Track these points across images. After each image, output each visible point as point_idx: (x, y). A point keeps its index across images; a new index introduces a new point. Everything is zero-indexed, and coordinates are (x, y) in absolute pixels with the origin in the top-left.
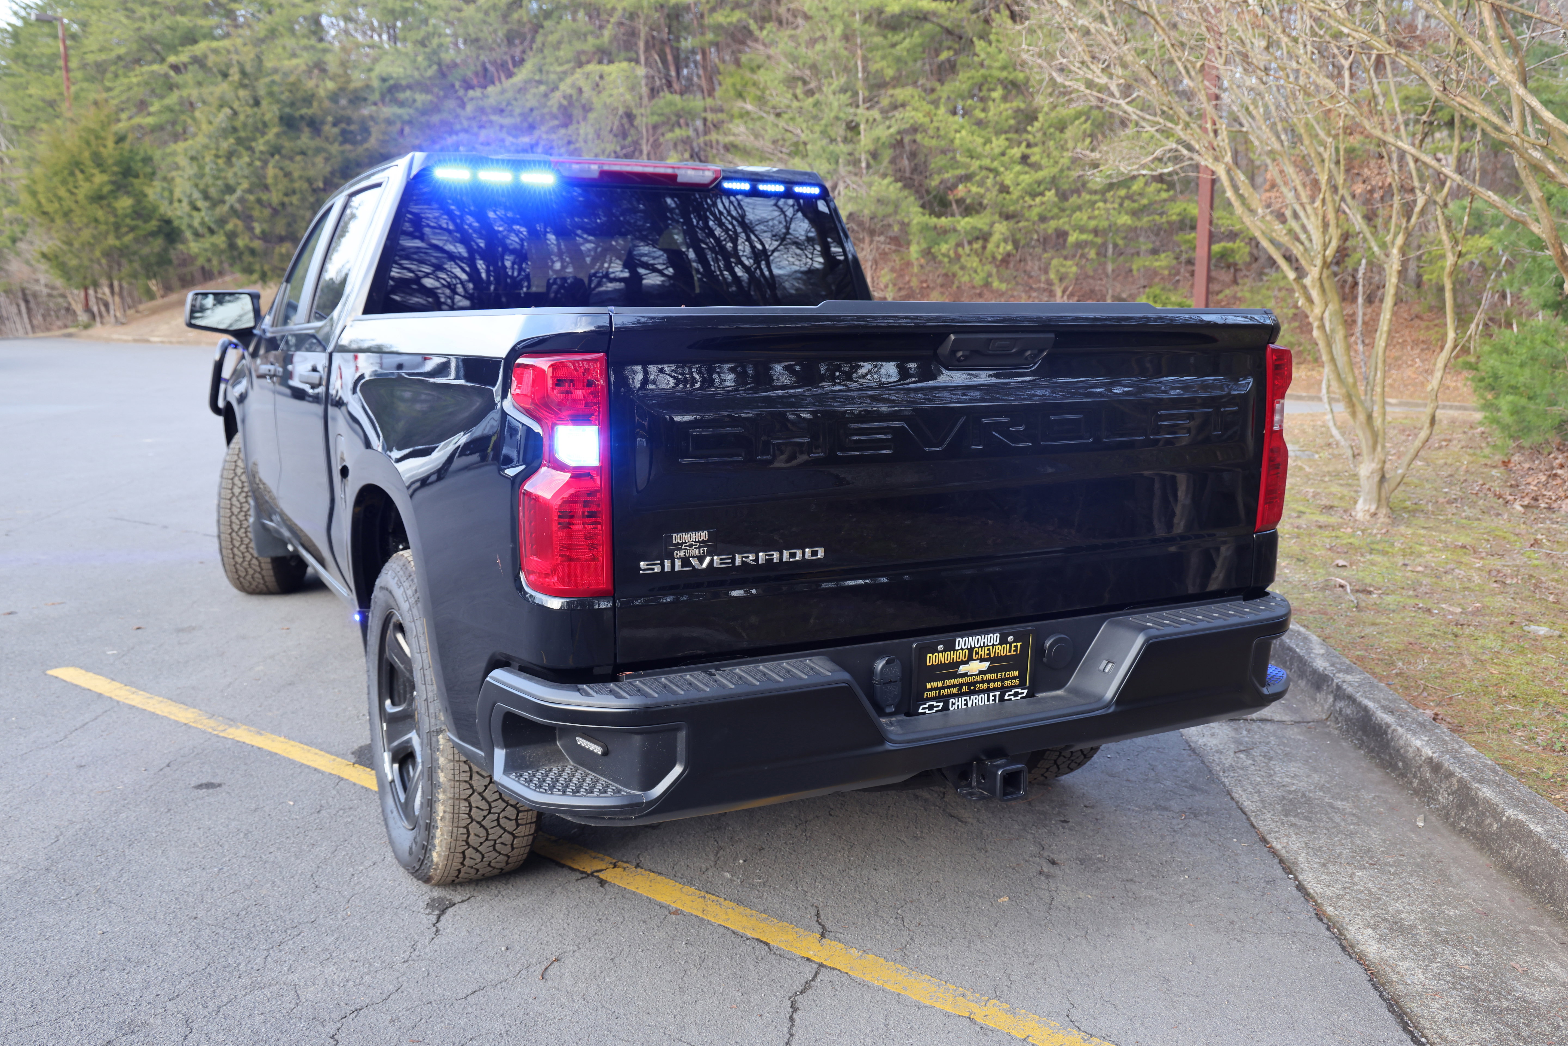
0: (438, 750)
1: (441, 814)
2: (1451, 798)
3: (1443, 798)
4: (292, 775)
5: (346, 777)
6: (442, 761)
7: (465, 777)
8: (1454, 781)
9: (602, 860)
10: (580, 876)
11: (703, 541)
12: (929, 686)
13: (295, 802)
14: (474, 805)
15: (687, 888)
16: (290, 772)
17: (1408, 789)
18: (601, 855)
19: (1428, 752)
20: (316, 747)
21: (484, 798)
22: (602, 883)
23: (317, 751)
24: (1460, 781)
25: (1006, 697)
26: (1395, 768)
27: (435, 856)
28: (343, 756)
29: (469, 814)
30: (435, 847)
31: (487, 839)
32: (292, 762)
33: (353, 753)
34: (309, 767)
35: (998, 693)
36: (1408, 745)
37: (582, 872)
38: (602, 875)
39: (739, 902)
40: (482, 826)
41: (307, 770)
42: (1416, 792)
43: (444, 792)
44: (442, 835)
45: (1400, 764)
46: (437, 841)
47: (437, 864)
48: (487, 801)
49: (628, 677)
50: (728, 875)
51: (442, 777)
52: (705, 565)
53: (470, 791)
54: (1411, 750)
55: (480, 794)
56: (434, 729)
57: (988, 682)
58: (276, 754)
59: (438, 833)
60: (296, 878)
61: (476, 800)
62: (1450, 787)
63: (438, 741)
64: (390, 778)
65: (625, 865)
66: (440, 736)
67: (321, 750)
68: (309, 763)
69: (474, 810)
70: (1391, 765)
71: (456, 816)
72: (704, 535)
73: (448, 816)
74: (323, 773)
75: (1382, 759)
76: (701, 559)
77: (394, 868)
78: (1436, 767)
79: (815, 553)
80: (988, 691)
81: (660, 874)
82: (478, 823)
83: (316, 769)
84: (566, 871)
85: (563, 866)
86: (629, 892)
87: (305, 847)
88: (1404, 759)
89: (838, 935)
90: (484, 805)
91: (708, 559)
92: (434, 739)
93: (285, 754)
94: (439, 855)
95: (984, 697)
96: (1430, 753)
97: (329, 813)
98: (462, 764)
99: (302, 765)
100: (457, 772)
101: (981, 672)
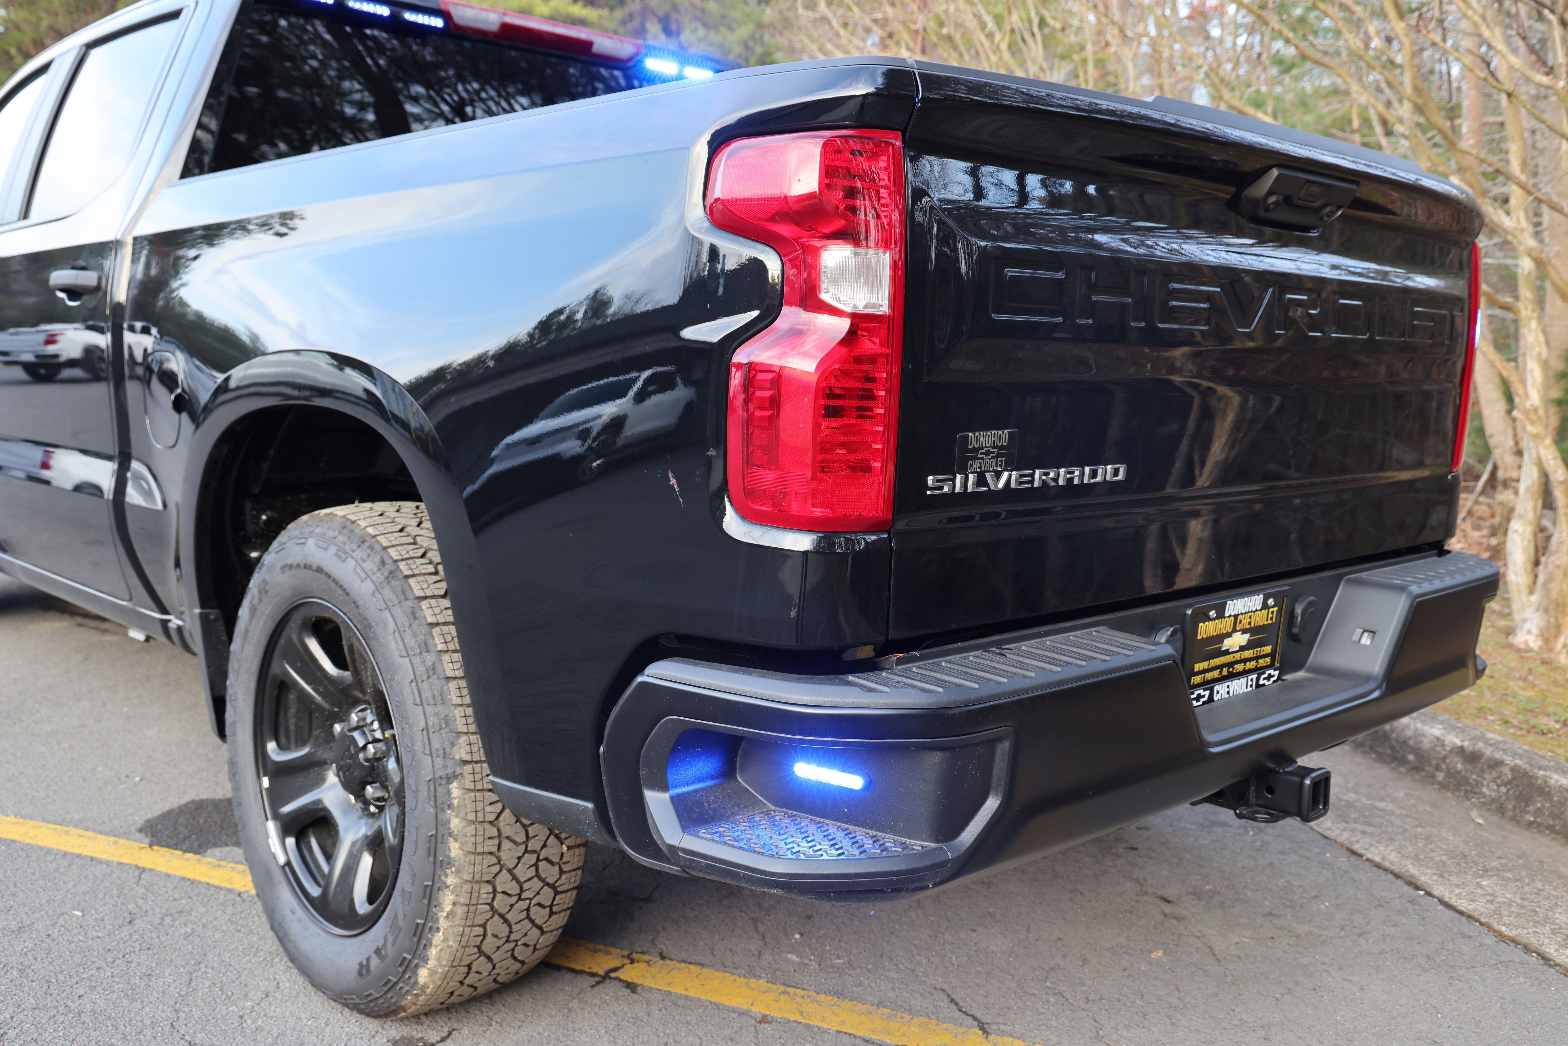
0: (450, 806)
1: (448, 908)
2: (1503, 789)
3: (1489, 790)
4: (57, 870)
5: (148, 866)
6: (455, 823)
7: (492, 846)
8: (1506, 770)
9: (608, 953)
10: (593, 980)
11: (1002, 448)
12: (1198, 667)
13: (83, 911)
14: (499, 889)
15: (753, 982)
16: (51, 867)
17: (1432, 784)
18: (601, 947)
19: (1454, 740)
20: (76, 826)
21: (515, 878)
22: (631, 987)
23: (81, 832)
24: (1515, 769)
25: (1261, 682)
26: (1403, 761)
27: (423, 975)
28: (127, 836)
29: (491, 905)
30: (425, 960)
31: (507, 941)
32: (49, 851)
33: (140, 830)
34: (79, 856)
35: (1255, 676)
36: (1419, 735)
37: (593, 975)
38: (624, 975)
39: (839, 994)
40: (506, 921)
41: (78, 861)
42: (1444, 786)
43: (458, 872)
44: (445, 940)
45: (1411, 757)
46: (433, 952)
47: (423, 988)
48: (518, 881)
49: (900, 662)
50: (793, 957)
51: (455, 849)
52: (1001, 484)
53: (497, 868)
54: (1426, 741)
55: (510, 871)
56: (441, 773)
57: (1245, 661)
58: (13, 841)
59: (438, 938)
60: (148, 1032)
61: (504, 882)
62: (1499, 777)
63: (449, 793)
64: (282, 860)
65: (646, 957)
66: (455, 784)
67: (87, 829)
68: (77, 851)
69: (499, 897)
70: (1395, 759)
71: (472, 908)
72: (1001, 436)
73: (460, 911)
74: (108, 863)
75: (1377, 752)
76: (998, 475)
77: (302, 998)
78: (1472, 758)
79: (1116, 472)
80: (1245, 673)
81: (702, 965)
82: (502, 916)
83: (92, 859)
84: (569, 976)
85: (559, 968)
86: (680, 997)
87: (136, 981)
88: (1417, 751)
89: (1002, 1027)
90: (513, 888)
91: (1005, 475)
92: (441, 790)
93: (27, 840)
94: (432, 973)
95: (1243, 680)
96: (1458, 742)
97: (150, 923)
98: (487, 826)
99: (65, 854)
100: (480, 839)
101: (1242, 649)
